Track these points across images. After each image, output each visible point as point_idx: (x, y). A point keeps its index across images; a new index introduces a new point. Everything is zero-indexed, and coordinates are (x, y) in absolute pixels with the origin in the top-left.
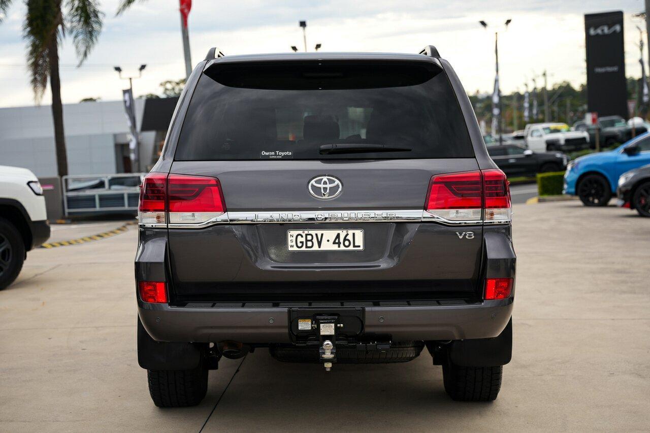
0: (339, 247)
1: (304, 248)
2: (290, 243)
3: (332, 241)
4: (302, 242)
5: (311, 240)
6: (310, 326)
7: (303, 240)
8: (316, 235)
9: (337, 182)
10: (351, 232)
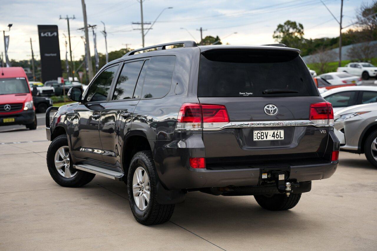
0: (274, 138)
1: (260, 139)
2: (254, 137)
3: (271, 135)
4: (259, 136)
5: (263, 135)
6: (267, 176)
7: (260, 135)
8: (265, 132)
9: (276, 107)
10: (279, 131)
